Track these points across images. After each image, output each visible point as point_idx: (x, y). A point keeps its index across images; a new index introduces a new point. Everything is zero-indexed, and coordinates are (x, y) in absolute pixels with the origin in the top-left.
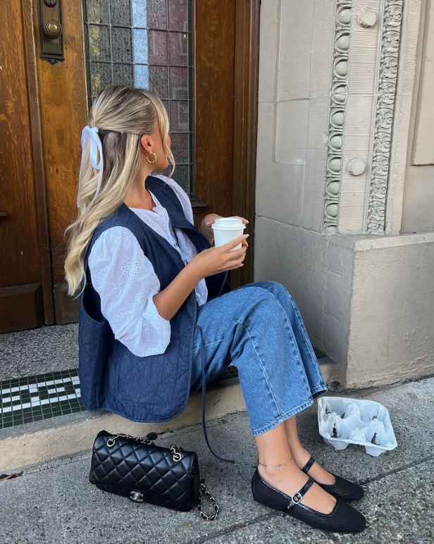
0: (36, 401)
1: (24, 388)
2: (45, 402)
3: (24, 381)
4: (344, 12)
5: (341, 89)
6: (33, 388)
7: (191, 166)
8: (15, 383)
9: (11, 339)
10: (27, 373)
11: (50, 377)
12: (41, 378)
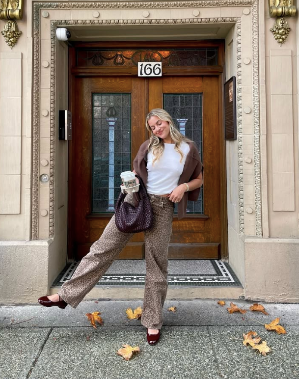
0: (135, 281)
1: (132, 276)
2: (137, 281)
3: (133, 275)
4: (240, 158)
5: (241, 183)
6: (135, 277)
7: (203, 201)
8: (130, 275)
9: (132, 261)
10: (135, 272)
11: (141, 275)
12: (138, 275)
